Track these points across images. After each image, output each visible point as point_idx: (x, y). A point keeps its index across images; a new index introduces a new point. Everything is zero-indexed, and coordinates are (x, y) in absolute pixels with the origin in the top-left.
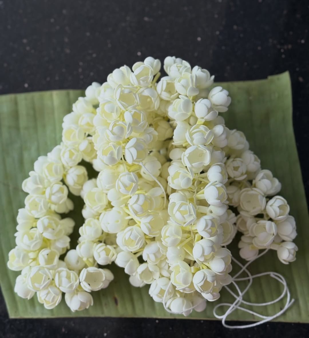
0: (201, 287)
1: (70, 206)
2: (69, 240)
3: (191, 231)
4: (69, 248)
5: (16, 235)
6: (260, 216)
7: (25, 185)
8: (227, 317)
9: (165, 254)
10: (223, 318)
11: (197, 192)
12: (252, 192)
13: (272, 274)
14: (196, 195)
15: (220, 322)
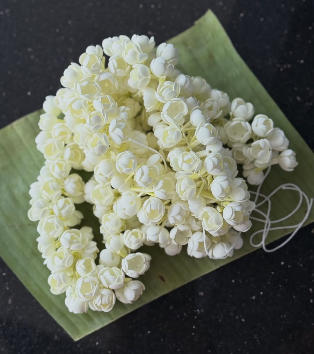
0: (233, 220)
1: (80, 216)
2: (94, 244)
3: (201, 177)
4: (98, 251)
5: (45, 263)
6: (250, 141)
7: (31, 215)
8: (265, 242)
9: (187, 209)
10: (263, 243)
11: (189, 142)
12: (234, 122)
13: (284, 187)
14: (190, 145)
15: (261, 249)
